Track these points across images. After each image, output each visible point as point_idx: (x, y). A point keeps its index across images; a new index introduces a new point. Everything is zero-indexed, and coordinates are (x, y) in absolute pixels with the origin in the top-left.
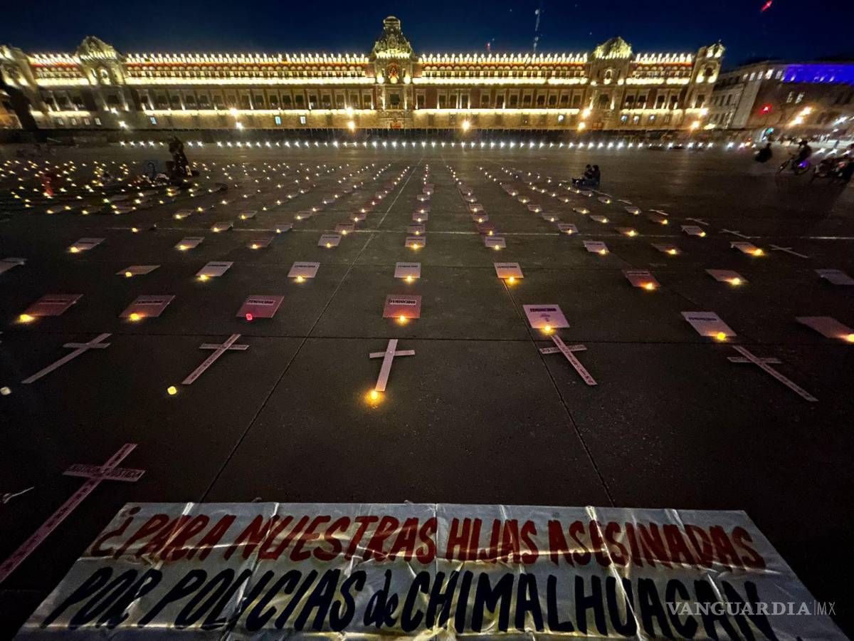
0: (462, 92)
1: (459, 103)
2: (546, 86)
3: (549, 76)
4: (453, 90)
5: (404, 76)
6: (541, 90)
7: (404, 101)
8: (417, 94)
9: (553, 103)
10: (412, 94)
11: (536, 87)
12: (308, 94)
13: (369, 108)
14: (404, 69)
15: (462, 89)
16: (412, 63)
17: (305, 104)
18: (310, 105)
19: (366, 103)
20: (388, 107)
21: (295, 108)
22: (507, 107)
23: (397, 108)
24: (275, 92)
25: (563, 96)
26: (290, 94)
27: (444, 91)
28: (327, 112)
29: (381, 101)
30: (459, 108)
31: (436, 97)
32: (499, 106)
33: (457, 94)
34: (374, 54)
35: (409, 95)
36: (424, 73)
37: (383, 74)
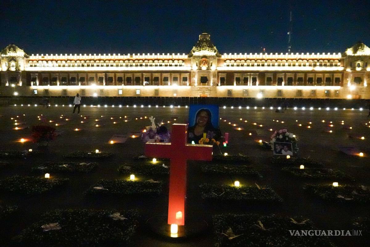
0: (252, 75)
1: (250, 82)
2: (313, 72)
3: (315, 65)
4: (246, 74)
5: (211, 66)
6: (309, 74)
7: (210, 81)
8: (220, 77)
9: (319, 82)
10: (217, 76)
11: (306, 73)
12: (144, 76)
13: (185, 85)
14: (211, 62)
15: (252, 74)
16: (217, 58)
17: (141, 82)
18: (145, 82)
19: (184, 82)
20: (199, 84)
21: (133, 85)
22: (285, 85)
23: (205, 85)
24: (121, 75)
25: (326, 78)
26: (131, 76)
27: (239, 74)
28: (156, 87)
29: (194, 81)
30: (250, 85)
31: (234, 79)
32: (280, 84)
33: (249, 77)
34: (191, 53)
35: (214, 76)
36: (225, 64)
37: (197, 64)
